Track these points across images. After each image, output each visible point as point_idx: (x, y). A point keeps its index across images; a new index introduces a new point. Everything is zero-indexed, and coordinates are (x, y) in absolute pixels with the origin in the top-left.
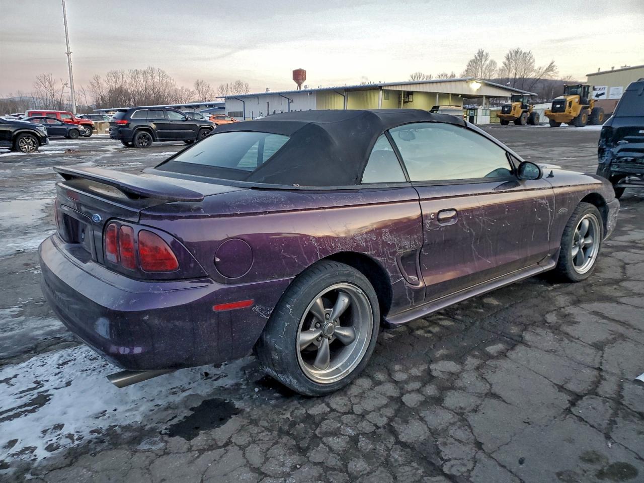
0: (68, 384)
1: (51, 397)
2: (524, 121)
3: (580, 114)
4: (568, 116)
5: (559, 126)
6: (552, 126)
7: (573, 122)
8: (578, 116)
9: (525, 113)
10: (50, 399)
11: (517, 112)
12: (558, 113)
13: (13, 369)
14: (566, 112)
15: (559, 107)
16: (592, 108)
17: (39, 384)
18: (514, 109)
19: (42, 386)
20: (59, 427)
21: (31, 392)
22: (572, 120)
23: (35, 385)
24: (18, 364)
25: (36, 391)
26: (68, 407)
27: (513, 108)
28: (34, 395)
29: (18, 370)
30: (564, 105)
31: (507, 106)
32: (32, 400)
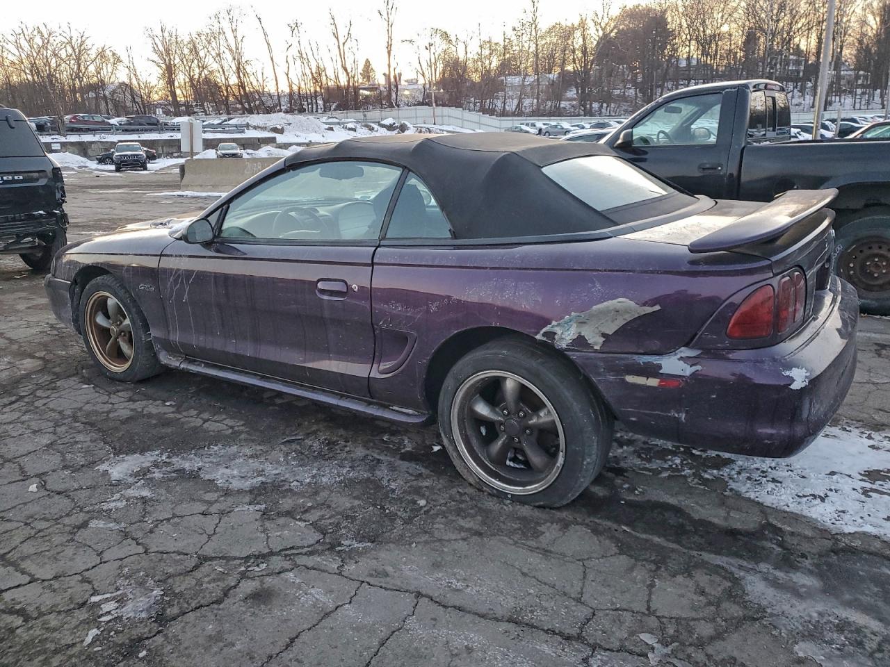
0: (833, 473)
1: (863, 473)
10: (865, 472)
13: (886, 531)
17: (866, 492)
19: (862, 488)
20: (872, 447)
21: (881, 489)
23: (871, 494)
24: (875, 536)
25: (874, 487)
26: (853, 456)
28: (880, 485)
29: (881, 526)
32: (884, 481)
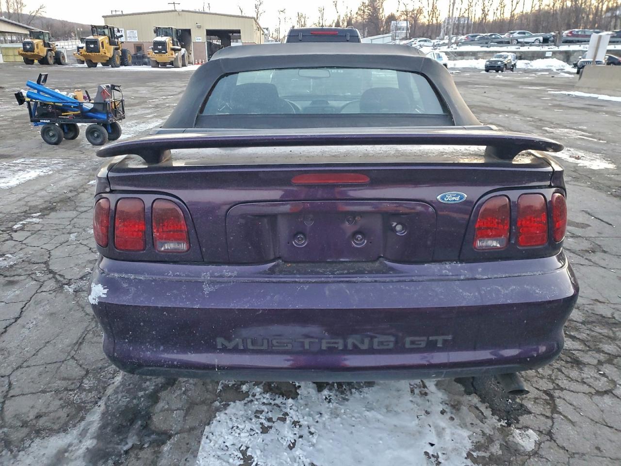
2: (51, 61)
3: (113, 55)
4: (102, 57)
5: (96, 67)
6: (89, 67)
7: (109, 62)
8: (113, 56)
9: (49, 52)
11: (42, 51)
12: (93, 54)
14: (102, 53)
15: (92, 47)
16: (121, 49)
18: (37, 48)
22: (107, 60)
27: (35, 46)
30: (97, 44)
31: (28, 43)
